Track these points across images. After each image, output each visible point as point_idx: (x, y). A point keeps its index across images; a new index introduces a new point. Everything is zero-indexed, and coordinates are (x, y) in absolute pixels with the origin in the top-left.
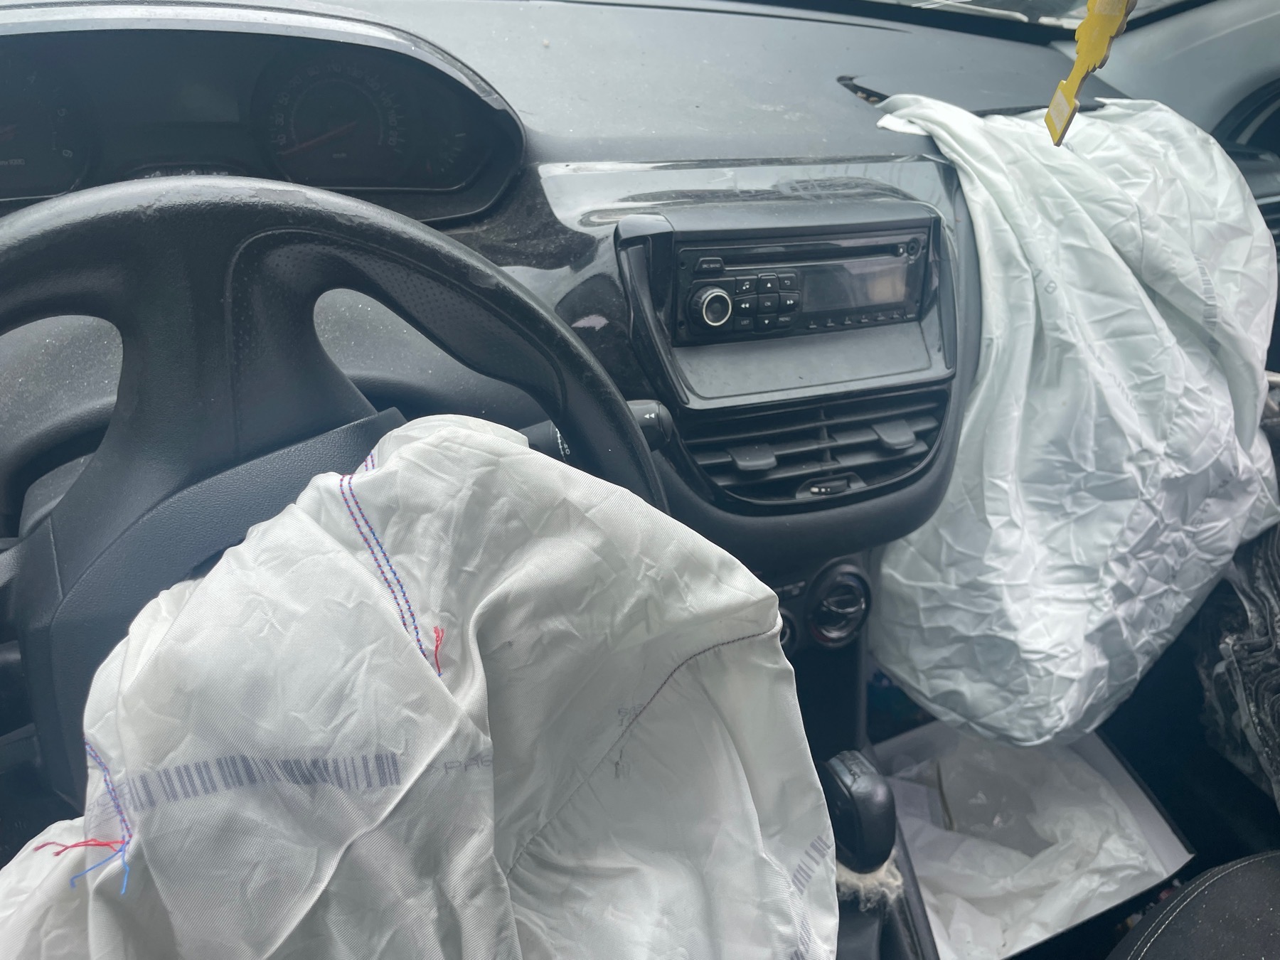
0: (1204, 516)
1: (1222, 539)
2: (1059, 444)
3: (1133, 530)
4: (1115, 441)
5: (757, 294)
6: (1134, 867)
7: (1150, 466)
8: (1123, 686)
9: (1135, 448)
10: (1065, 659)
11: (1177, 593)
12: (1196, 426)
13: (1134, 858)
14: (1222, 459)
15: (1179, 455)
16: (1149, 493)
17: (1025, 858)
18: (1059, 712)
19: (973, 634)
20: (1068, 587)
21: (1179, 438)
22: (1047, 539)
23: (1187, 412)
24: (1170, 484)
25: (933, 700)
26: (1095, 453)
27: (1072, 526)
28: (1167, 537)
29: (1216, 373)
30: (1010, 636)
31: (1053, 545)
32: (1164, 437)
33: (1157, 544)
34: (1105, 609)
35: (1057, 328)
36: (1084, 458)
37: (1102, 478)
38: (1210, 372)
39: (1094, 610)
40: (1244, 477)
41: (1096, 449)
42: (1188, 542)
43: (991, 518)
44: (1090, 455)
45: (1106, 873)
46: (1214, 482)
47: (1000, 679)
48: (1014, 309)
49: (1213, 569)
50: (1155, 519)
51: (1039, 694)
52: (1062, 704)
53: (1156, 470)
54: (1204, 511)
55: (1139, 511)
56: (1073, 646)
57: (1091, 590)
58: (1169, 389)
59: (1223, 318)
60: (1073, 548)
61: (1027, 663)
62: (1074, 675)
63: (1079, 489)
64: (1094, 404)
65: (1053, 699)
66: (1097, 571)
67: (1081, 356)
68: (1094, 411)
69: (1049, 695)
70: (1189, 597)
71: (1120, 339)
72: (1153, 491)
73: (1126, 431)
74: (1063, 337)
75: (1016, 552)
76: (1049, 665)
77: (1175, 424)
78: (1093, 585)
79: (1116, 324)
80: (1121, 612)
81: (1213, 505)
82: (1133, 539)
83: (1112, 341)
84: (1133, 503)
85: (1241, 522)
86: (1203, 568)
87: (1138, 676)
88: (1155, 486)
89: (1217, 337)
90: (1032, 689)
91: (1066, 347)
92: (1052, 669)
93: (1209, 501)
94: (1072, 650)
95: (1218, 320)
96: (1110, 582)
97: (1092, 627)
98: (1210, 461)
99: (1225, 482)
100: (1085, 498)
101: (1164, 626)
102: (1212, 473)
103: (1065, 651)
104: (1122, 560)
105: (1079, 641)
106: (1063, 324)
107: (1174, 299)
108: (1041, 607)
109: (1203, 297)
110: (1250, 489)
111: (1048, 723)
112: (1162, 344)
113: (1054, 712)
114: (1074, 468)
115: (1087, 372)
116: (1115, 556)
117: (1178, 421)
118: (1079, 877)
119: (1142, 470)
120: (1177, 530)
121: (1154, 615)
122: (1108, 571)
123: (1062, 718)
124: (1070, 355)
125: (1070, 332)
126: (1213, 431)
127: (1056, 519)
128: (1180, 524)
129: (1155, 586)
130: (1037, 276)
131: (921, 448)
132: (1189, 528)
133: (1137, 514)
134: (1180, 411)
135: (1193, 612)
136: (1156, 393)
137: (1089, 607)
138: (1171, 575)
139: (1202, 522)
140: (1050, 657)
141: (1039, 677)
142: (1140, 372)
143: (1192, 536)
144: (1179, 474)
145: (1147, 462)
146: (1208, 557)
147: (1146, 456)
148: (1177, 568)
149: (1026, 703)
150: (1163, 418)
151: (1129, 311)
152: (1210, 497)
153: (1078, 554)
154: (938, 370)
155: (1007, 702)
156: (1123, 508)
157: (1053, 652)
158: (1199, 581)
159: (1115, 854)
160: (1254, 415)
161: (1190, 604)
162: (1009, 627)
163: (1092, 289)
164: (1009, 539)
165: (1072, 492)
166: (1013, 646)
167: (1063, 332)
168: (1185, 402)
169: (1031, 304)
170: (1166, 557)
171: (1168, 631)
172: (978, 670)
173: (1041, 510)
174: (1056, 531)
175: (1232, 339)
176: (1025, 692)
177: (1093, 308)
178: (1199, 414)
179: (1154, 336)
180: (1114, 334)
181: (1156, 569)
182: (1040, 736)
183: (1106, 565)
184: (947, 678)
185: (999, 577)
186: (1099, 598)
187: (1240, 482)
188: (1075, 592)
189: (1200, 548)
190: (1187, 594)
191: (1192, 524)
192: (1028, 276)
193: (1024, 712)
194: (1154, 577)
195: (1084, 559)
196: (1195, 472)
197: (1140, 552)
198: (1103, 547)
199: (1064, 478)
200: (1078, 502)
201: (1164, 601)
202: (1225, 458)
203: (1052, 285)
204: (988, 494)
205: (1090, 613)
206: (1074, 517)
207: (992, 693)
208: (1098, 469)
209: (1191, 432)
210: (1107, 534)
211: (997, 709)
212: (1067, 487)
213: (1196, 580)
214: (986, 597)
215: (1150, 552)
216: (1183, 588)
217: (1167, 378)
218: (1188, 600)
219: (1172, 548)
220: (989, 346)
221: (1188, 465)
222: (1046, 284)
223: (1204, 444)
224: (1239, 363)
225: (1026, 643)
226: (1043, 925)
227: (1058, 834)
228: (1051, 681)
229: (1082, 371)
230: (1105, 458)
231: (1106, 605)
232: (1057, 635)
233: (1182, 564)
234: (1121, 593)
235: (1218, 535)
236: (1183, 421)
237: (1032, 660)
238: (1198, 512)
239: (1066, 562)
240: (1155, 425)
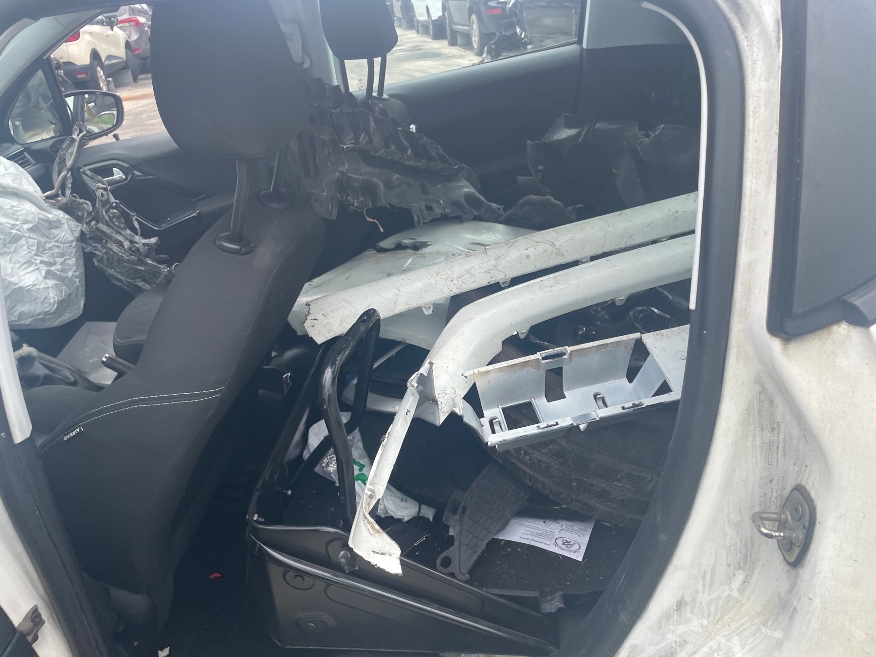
0: (55, 235)
1: (68, 238)
3: (32, 246)
7: (19, 228)
9: (9, 226)
11: (69, 259)
12: (24, 213)
14: (41, 217)
15: (26, 222)
20: (27, 269)
21: (21, 218)
22: (10, 261)
23: (18, 211)
24: (30, 230)
25: (19, 320)
27: (14, 255)
28: (48, 245)
30: (17, 286)
31: (13, 262)
32: (17, 220)
33: (46, 248)
34: (43, 268)
37: (8, 238)
39: (40, 271)
40: (56, 220)
42: (57, 244)
46: (47, 225)
47: (28, 300)
49: (74, 247)
50: (36, 241)
51: (42, 296)
52: (51, 295)
53: (23, 229)
57: (34, 267)
60: (20, 260)
61: (29, 290)
65: (47, 295)
66: (31, 261)
69: (44, 295)
76: (37, 287)
78: (34, 265)
80: (52, 269)
81: (54, 231)
82: (34, 249)
84: (24, 239)
85: (70, 232)
86: (70, 248)
88: (27, 232)
90: (38, 296)
92: (39, 287)
93: (51, 231)
94: (41, 282)
95: (4, 186)
96: (39, 262)
97: (43, 275)
98: (38, 219)
99: (50, 223)
100: (10, 245)
101: (75, 268)
102: (42, 222)
103: (38, 282)
104: (37, 255)
105: (41, 279)
110: (62, 222)
111: (52, 301)
113: (51, 298)
116: (33, 255)
117: (17, 214)
119: (18, 230)
120: (49, 242)
121: (68, 267)
122: (35, 259)
123: (55, 298)
126: (31, 212)
127: (8, 256)
128: (48, 240)
129: (59, 259)
133: (29, 242)
134: (15, 212)
137: (38, 271)
138: (62, 255)
139: (56, 237)
140: (35, 285)
141: (37, 291)
143: (57, 241)
144: (31, 226)
145: (17, 228)
146: (68, 245)
147: (16, 226)
148: (62, 252)
149: (41, 300)
150: (12, 216)
153: (22, 260)
155: (37, 303)
156: (23, 241)
158: (73, 252)
161: (76, 260)
162: (16, 284)
165: (5, 246)
166: (21, 288)
168: (14, 209)
170: (54, 251)
171: (78, 269)
172: (21, 302)
174: (10, 258)
176: (37, 298)
178: (22, 210)
181: (54, 254)
182: (53, 306)
183: (32, 258)
184: (15, 311)
186: (39, 267)
187: (55, 222)
188: (30, 269)
189: (63, 244)
190: (73, 257)
191: (53, 239)
193: (43, 303)
194: (56, 257)
195: (25, 260)
196: (35, 224)
197: (42, 251)
198: (27, 254)
200: (9, 248)
201: (67, 262)
202: (43, 217)
207: (30, 305)
208: (5, 236)
209: (24, 215)
210: (25, 250)
211: (36, 308)
215: (46, 251)
216: (70, 256)
219: (54, 248)
221: (31, 223)
223: (31, 216)
228: (42, 291)
232: (33, 280)
235: (64, 239)
236: (19, 213)
237: (30, 288)
238: (52, 235)
239: (21, 264)
240: (12, 219)
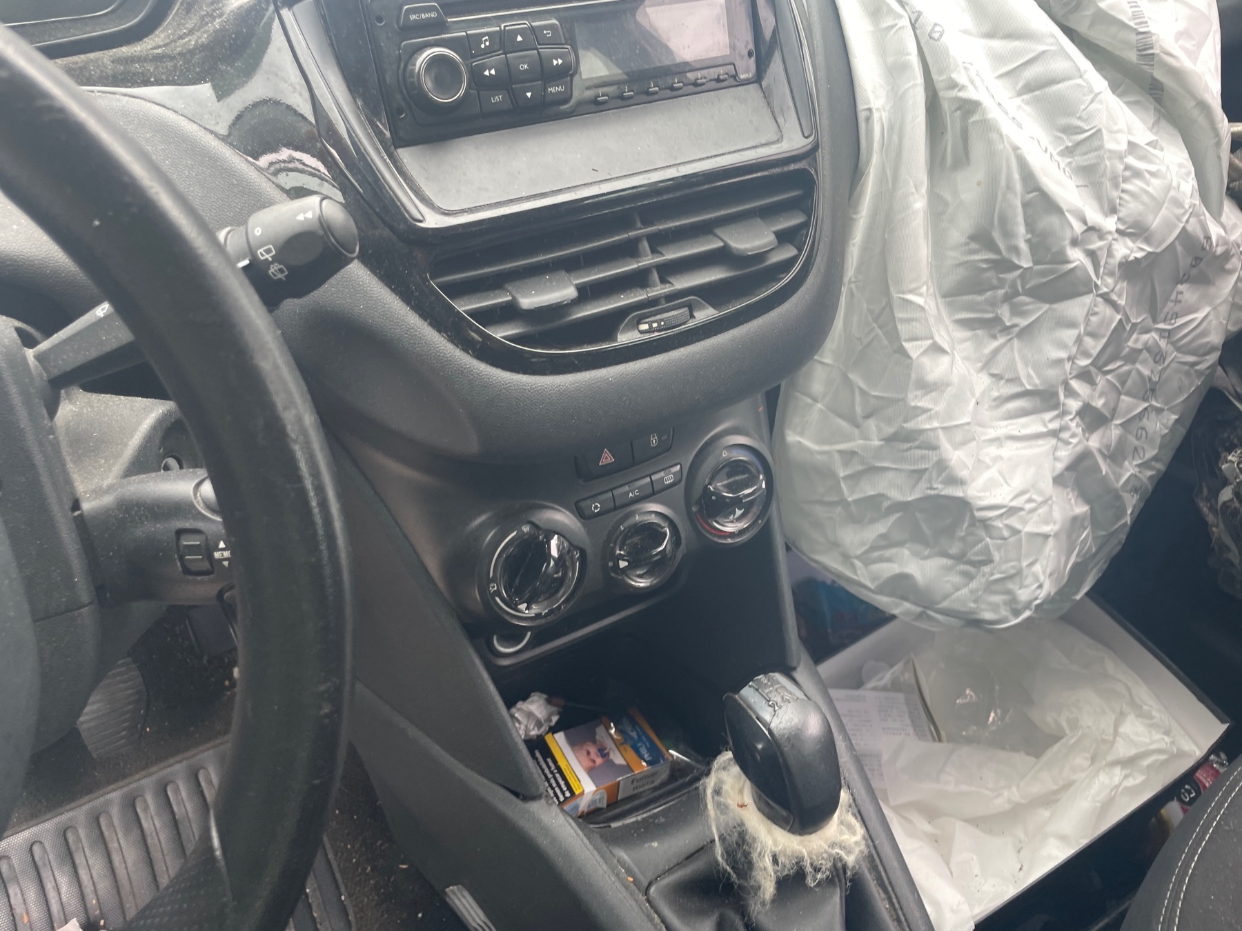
0: (1178, 308)
1: (1204, 334)
2: (982, 238)
3: (1093, 335)
4: (1053, 221)
5: (505, 53)
6: (1159, 751)
7: (1100, 248)
8: (1112, 534)
9: (1078, 228)
10: (1033, 511)
11: (1159, 411)
12: (1150, 189)
13: (1157, 740)
14: (1189, 228)
15: (1136, 230)
16: (1106, 283)
17: (1032, 759)
18: (1037, 579)
19: (909, 499)
20: (1023, 420)
21: (1131, 208)
22: (987, 364)
23: (1137, 174)
24: (1129, 269)
25: (880, 590)
26: (1028, 241)
27: (1016, 342)
28: (1137, 341)
29: (1163, 123)
30: (958, 493)
31: (995, 371)
32: (1113, 210)
33: (1126, 350)
34: (1074, 441)
35: (954, 85)
36: (1016, 250)
37: (1043, 273)
38: (1156, 123)
39: (1060, 444)
40: (1219, 250)
41: (1029, 236)
42: (1163, 343)
43: (907, 345)
44: (1023, 246)
45: (1128, 763)
46: (1184, 262)
47: (954, 550)
48: (895, 71)
49: (1199, 373)
50: (1119, 317)
51: (1007, 561)
52: (1038, 568)
53: (1110, 254)
54: (1177, 301)
55: (1096, 309)
56: (1041, 493)
57: (1051, 420)
58: (1110, 145)
59: (1161, 46)
60: (1022, 371)
61: (985, 524)
62: (1046, 529)
63: (1017, 294)
64: (1017, 177)
65: (1024, 564)
66: (1056, 394)
67: (990, 116)
68: (1018, 187)
69: (1019, 560)
70: (1174, 413)
71: (1037, 93)
72: (1110, 281)
73: (1065, 208)
74: (962, 94)
75: (948, 384)
76: (1014, 522)
77: (1123, 191)
78: (1055, 413)
79: (1030, 73)
80: (1094, 442)
81: (1187, 293)
82: (1094, 346)
83: (1026, 97)
84: (1087, 299)
85: (1224, 309)
86: (1187, 374)
87: (1128, 520)
88: (1111, 274)
89: (1158, 74)
90: (996, 556)
91: (969, 107)
92: (1018, 526)
93: (1180, 287)
94: (1040, 499)
95: (1156, 51)
96: (1074, 405)
97: (1060, 466)
98: (1177, 231)
99: (1198, 260)
100: (1027, 304)
101: (1151, 453)
102: (1179, 248)
103: (1030, 500)
104: (1085, 376)
105: (1047, 485)
106: (960, 78)
107: (1099, 36)
108: (993, 450)
109: (1132, 24)
110: (1229, 266)
111: (1023, 595)
112: (1091, 90)
113: (1029, 580)
114: (1004, 265)
115: (1001, 135)
116: (1074, 373)
117: (1127, 186)
118: (1097, 774)
119: (1092, 255)
120: (1147, 331)
121: (1137, 443)
122: (1071, 393)
123: (1040, 586)
124: (975, 118)
125: (970, 87)
126: (1172, 193)
127: (994, 337)
128: (1149, 321)
129: (1130, 405)
130: (916, 20)
131: (788, 252)
132: (1161, 326)
133: (1095, 314)
134: (1127, 173)
135: (1182, 431)
136: (1096, 154)
137: (1053, 441)
138: (1149, 389)
139: (1177, 316)
140: (1012, 511)
141: (1004, 539)
142: (1069, 130)
143: (1167, 335)
144: (1140, 255)
145: (1096, 245)
146: (1191, 359)
147: (1094, 236)
148: (1155, 379)
149: (992, 574)
150: (1107, 185)
151: (1044, 52)
152: (1182, 283)
153: (1029, 376)
154: (793, 142)
155: (969, 577)
156: (1076, 308)
157: (1014, 504)
158: (1185, 390)
159: (1135, 738)
160: (1219, 178)
161: (1177, 421)
162: (954, 481)
163: (991, 35)
164: (936, 368)
165: (1008, 298)
166: (963, 505)
167: (963, 88)
168: (1131, 160)
169: (914, 59)
170: (1138, 366)
171: (1155, 458)
172: (926, 544)
173: (974, 329)
174: (996, 352)
175: (1177, 74)
176: (990, 561)
177: (997, 58)
178: (1152, 174)
179: (1080, 81)
180: (1029, 88)
181: (1129, 382)
182: (1017, 613)
183: (1066, 384)
184: (889, 560)
185: (930, 418)
186: (1063, 428)
187: (1215, 257)
188: (1033, 425)
189: (1178, 350)
190: (1171, 410)
191: (1164, 321)
192: (905, 22)
193: (991, 587)
194: (1128, 394)
195: (1037, 382)
196: (1158, 250)
197: (1106, 364)
198: (1059, 362)
199: (995, 282)
200: (1017, 311)
201: (1145, 422)
202: (1193, 227)
203: (938, 28)
204: (899, 315)
205: (1055, 449)
206: (1016, 330)
207: (948, 569)
208: (1035, 263)
209: (1145, 198)
210: (1062, 345)
211: (958, 589)
212: (1001, 292)
213: (1181, 390)
214: (918, 447)
215: (1119, 363)
216: (1166, 402)
217: (1104, 132)
218: (1174, 417)
219: (1145, 354)
220: (868, 119)
221: (1148, 241)
222: (929, 29)
223: (1164, 211)
224: (1191, 104)
225: (980, 498)
226: (1063, 838)
227: (1064, 724)
228: (1020, 540)
229: (994, 136)
230: (1043, 246)
231: (1073, 436)
232: (1018, 481)
233: (1161, 372)
234: (1093, 419)
235: (1198, 331)
236: (1134, 186)
237: (990, 519)
238: (1170, 304)
239: (1015, 389)
240: (1099, 196)
